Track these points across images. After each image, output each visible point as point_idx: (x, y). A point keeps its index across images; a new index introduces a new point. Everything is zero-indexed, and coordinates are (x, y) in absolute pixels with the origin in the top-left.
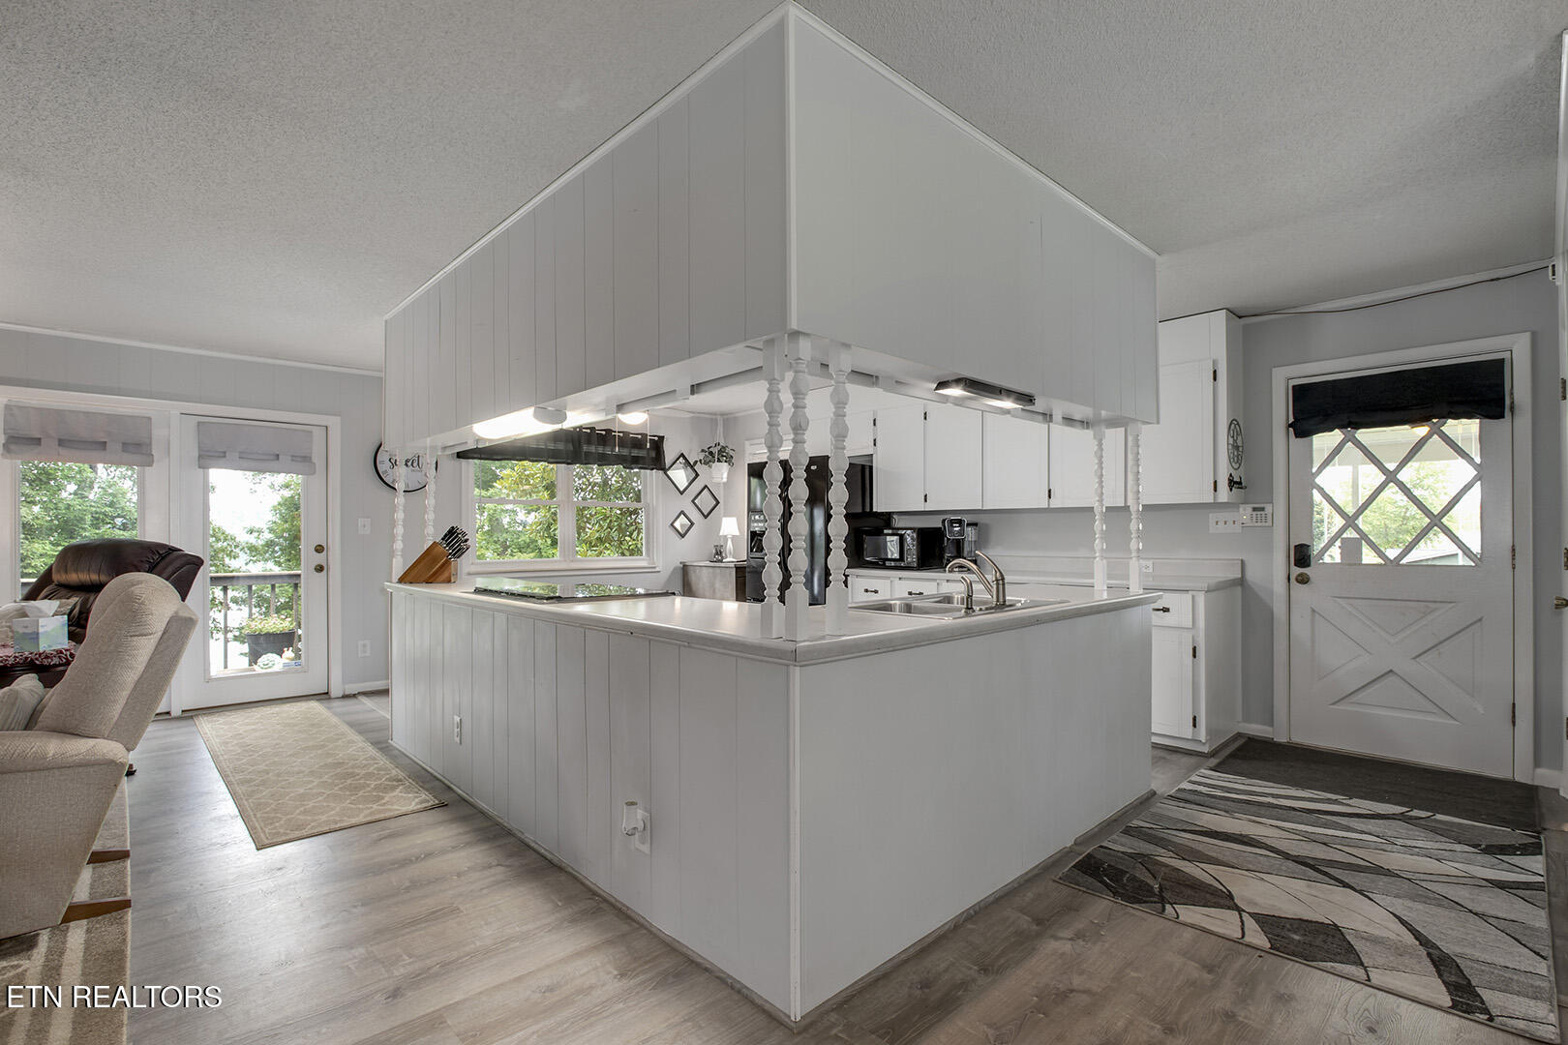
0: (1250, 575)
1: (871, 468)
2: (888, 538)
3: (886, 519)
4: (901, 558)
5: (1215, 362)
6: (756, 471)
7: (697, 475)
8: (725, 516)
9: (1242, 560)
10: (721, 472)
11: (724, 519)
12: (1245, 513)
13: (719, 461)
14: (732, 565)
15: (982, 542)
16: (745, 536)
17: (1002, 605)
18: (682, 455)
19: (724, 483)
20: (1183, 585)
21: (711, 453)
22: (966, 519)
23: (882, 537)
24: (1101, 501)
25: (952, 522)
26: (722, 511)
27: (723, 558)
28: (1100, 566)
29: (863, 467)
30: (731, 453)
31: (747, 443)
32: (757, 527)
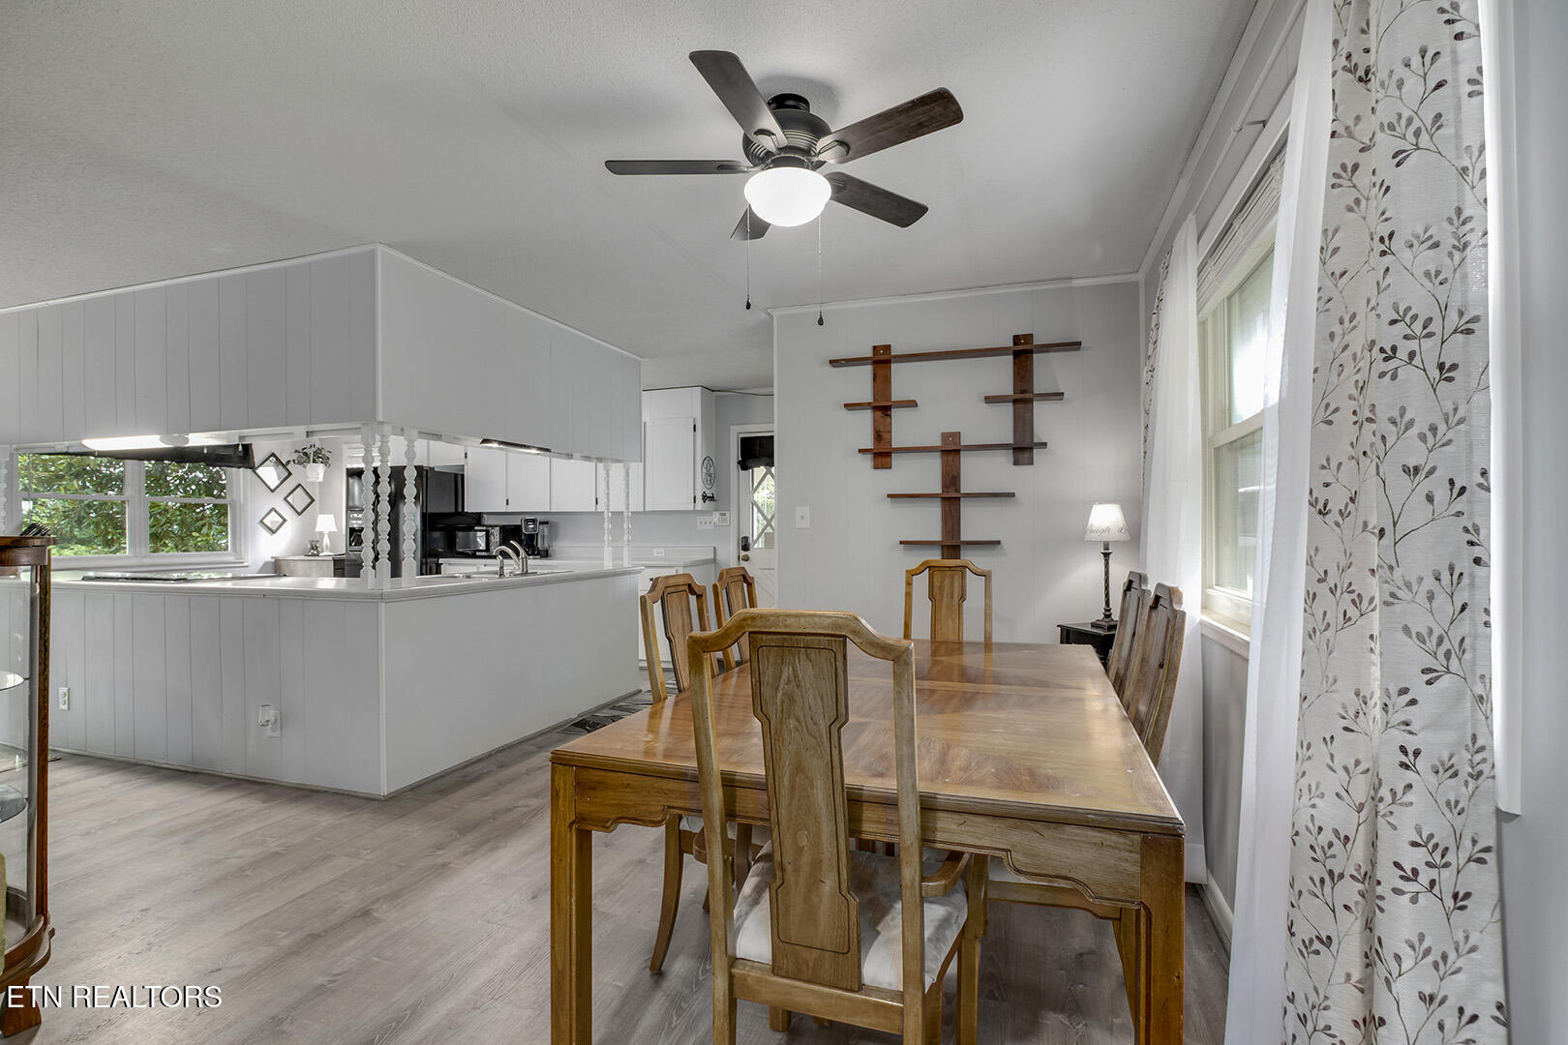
0: (719, 557)
1: (463, 476)
2: (479, 534)
3: (478, 518)
4: (488, 549)
5: (694, 419)
6: (355, 474)
7: (290, 474)
8: (321, 513)
9: (715, 548)
10: (317, 472)
11: (320, 516)
12: (716, 517)
13: (314, 461)
14: (331, 558)
15: (554, 535)
16: (344, 531)
17: (526, 573)
18: (273, 455)
19: (320, 483)
20: (671, 563)
21: (306, 454)
22: (540, 518)
23: (472, 533)
24: (608, 509)
25: (527, 521)
26: (317, 509)
27: (319, 552)
28: (608, 552)
29: (456, 475)
30: (328, 454)
31: (345, 447)
32: (356, 524)
